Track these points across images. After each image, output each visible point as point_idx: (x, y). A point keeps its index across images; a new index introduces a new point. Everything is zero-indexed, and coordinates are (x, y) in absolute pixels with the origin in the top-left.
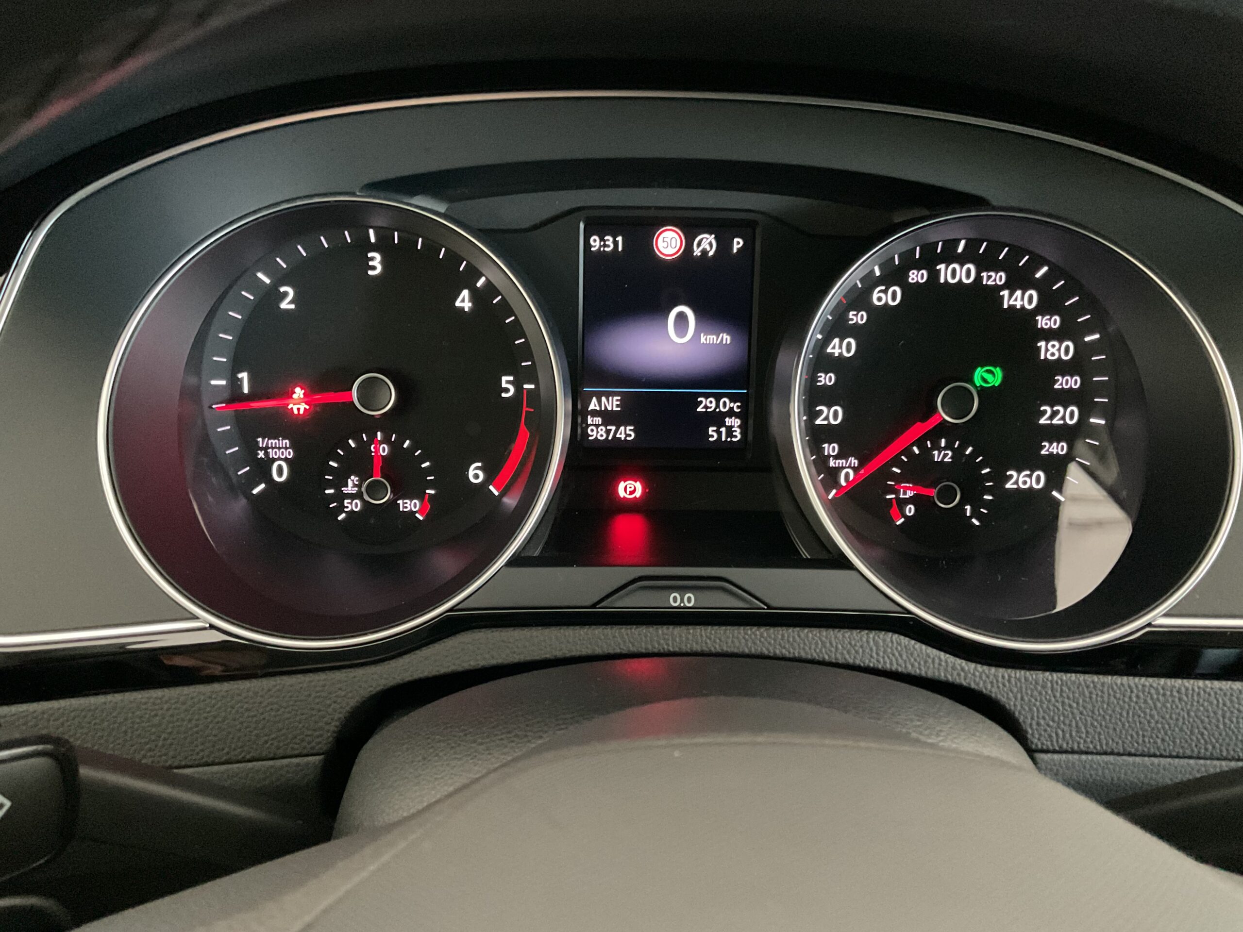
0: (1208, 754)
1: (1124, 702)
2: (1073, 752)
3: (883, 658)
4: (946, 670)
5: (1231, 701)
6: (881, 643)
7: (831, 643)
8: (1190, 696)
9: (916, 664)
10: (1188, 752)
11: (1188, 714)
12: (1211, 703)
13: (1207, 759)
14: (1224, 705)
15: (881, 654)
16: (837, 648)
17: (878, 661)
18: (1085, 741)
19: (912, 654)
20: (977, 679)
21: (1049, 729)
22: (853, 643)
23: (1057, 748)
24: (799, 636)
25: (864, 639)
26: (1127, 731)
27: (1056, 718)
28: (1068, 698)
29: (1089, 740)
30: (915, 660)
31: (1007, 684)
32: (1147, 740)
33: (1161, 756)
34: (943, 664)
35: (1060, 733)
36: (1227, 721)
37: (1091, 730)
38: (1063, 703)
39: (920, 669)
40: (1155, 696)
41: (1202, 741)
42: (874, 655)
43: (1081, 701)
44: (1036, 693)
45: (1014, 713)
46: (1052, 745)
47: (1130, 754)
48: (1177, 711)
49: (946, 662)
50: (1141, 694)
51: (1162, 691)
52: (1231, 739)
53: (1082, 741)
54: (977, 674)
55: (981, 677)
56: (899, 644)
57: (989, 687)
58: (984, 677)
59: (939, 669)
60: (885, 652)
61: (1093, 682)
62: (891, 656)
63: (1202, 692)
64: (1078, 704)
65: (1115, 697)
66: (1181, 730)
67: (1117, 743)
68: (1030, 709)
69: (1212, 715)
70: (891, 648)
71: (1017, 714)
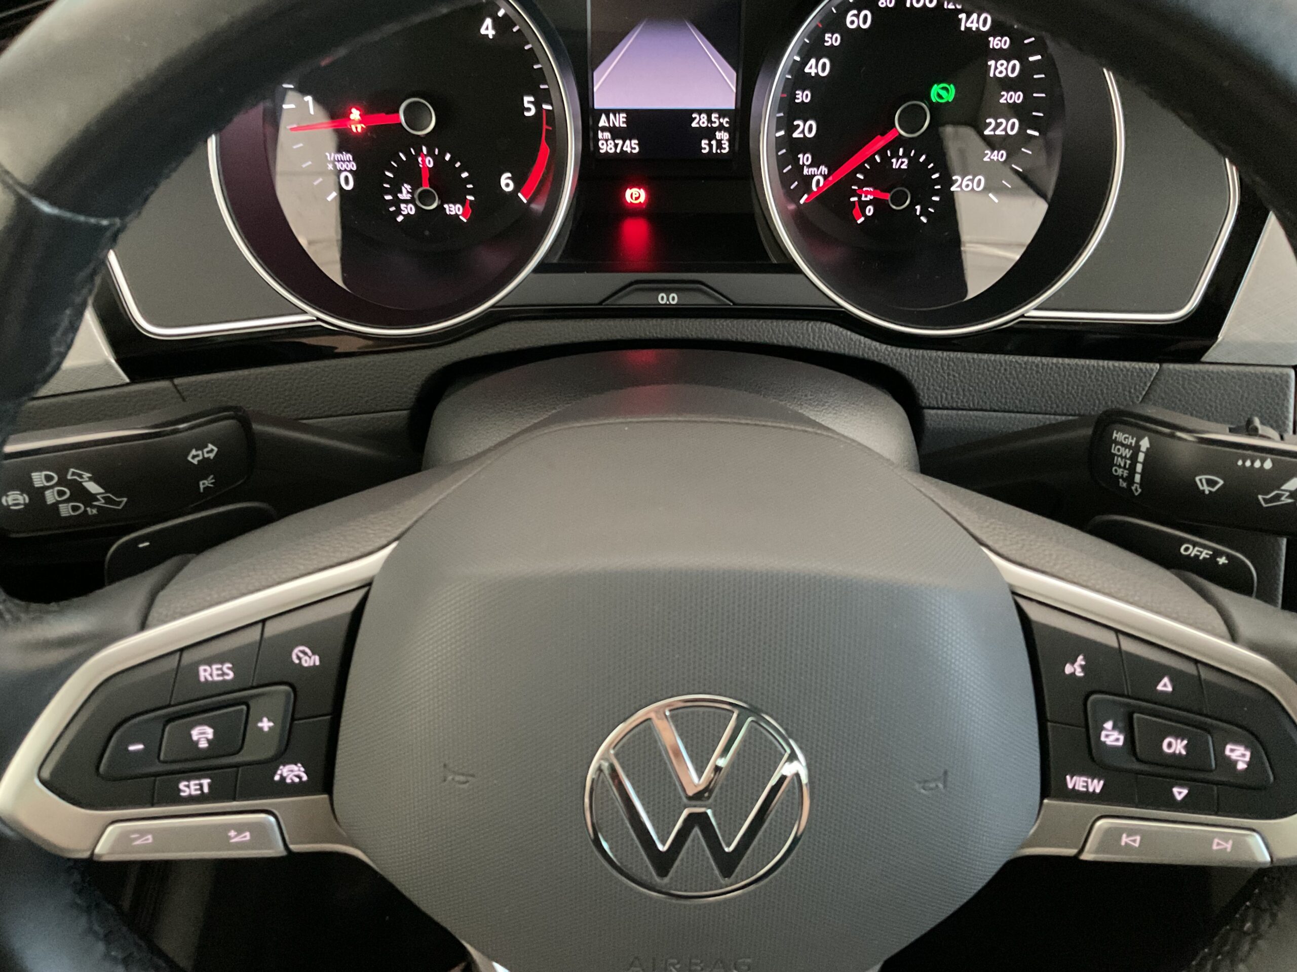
0: (1053, 411)
1: (995, 373)
2: (953, 409)
3: (818, 341)
4: (864, 350)
5: (1075, 373)
6: (817, 330)
7: (779, 330)
8: (1045, 370)
9: (842, 346)
10: (1038, 410)
11: (1042, 383)
12: (1060, 375)
13: (1050, 414)
14: (1070, 376)
15: (816, 339)
16: (783, 335)
17: (814, 344)
18: (962, 402)
19: (839, 339)
20: (886, 357)
21: (936, 393)
22: (796, 331)
23: (941, 406)
24: (756, 326)
25: (805, 328)
26: (994, 394)
27: (942, 385)
28: (953, 371)
29: (965, 400)
30: (842, 343)
31: (908, 360)
32: (1008, 401)
33: (1018, 412)
34: (862, 345)
35: (944, 395)
36: (1070, 388)
37: (967, 394)
38: (949, 374)
39: (844, 349)
40: (1018, 370)
41: (1049, 403)
42: (811, 340)
43: (962, 372)
44: (929, 367)
45: (911, 380)
46: (937, 404)
47: (995, 411)
48: (1033, 380)
49: (865, 344)
50: (1008, 368)
51: (1024, 366)
52: (1071, 401)
53: (959, 401)
54: (887, 353)
55: (889, 355)
56: (831, 331)
57: (895, 362)
58: (892, 354)
59: (858, 350)
60: (820, 337)
61: (973, 359)
62: (823, 340)
63: (1054, 367)
64: (959, 374)
65: (988, 370)
66: (1035, 393)
67: (986, 403)
68: (924, 379)
69: (1059, 383)
70: (825, 335)
71: (913, 382)
